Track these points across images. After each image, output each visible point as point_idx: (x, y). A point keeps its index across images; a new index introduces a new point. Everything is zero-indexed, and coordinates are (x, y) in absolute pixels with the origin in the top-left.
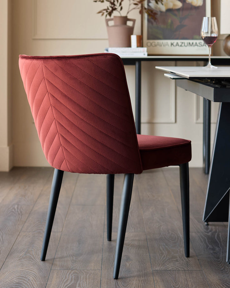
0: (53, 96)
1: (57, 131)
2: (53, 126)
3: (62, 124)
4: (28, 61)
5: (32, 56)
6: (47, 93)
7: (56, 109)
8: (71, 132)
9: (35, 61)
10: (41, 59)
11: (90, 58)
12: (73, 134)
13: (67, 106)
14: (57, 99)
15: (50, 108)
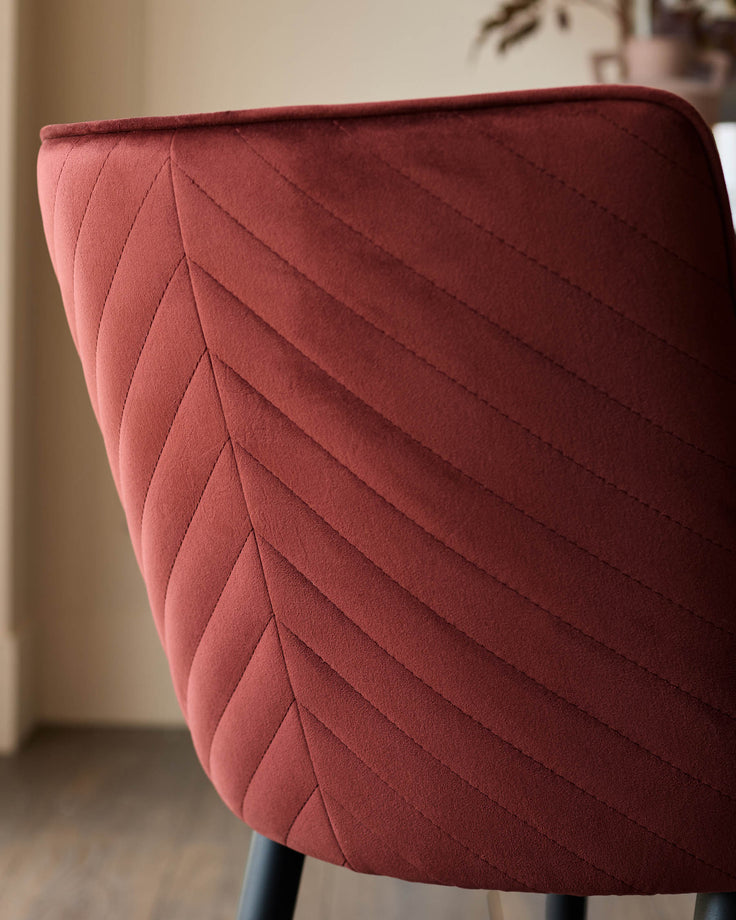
0: (243, 382)
1: (266, 613)
2: (241, 576)
3: (300, 568)
4: (87, 154)
5: (108, 124)
6: (205, 359)
7: (262, 469)
8: (356, 620)
9: (124, 152)
10: (166, 138)
11: (499, 122)
12: (373, 636)
13: (337, 453)
14: (265, 403)
15: (223, 460)
